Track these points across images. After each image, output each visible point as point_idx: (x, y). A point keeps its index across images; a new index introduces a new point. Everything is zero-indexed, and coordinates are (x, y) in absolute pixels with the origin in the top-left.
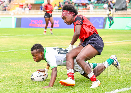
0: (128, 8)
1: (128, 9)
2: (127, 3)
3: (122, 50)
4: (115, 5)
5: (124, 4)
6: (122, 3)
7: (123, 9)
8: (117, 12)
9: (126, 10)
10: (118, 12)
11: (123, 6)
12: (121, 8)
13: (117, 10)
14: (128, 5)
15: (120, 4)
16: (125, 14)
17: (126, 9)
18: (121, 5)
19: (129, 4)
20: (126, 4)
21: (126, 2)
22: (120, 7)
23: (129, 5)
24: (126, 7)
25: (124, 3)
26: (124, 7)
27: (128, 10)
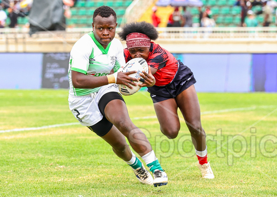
0: (70, 23)
1: (71, 27)
2: (66, 8)
3: (51, 154)
4: (31, 15)
5: (59, 12)
6: (52, 6)
7: (53, 28)
8: (34, 35)
9: (63, 29)
10: (38, 37)
11: (54, 16)
12: (48, 24)
13: (34, 29)
14: (69, 13)
15: (46, 11)
16: (61, 43)
17: (63, 26)
18: (48, 14)
19: (74, 10)
20: (64, 12)
21: (63, 4)
22: (45, 20)
23: (73, 15)
24: (64, 20)
25: (56, 8)
26: (56, 20)
27: (68, 30)
